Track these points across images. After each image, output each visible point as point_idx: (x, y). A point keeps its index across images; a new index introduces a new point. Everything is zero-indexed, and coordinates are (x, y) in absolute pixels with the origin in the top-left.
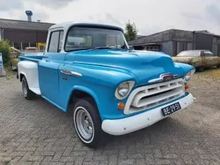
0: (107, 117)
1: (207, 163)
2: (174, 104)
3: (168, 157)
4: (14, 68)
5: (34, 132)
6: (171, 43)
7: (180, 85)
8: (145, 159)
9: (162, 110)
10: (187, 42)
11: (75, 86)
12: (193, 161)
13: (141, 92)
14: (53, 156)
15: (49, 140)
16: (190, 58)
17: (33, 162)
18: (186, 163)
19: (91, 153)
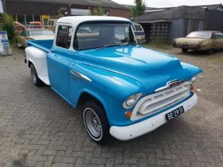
1: (203, 165)
2: (178, 109)
3: (168, 157)
4: (20, 45)
6: (181, 20)
7: (186, 88)
8: (147, 158)
9: (166, 115)
10: (199, 20)
11: (85, 89)
12: (190, 163)
14: (65, 151)
15: (60, 134)
16: (201, 40)
17: (48, 156)
18: (184, 164)
19: (99, 150)
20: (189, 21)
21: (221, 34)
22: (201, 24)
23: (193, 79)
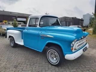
0: (67, 53)
3: (87, 67)
5: (26, 62)
6: (64, 22)
13: (78, 43)
14: (42, 71)
15: (35, 65)
19: (57, 69)
20: (67, 23)
21: (80, 26)
22: (71, 23)
23: (87, 37)
